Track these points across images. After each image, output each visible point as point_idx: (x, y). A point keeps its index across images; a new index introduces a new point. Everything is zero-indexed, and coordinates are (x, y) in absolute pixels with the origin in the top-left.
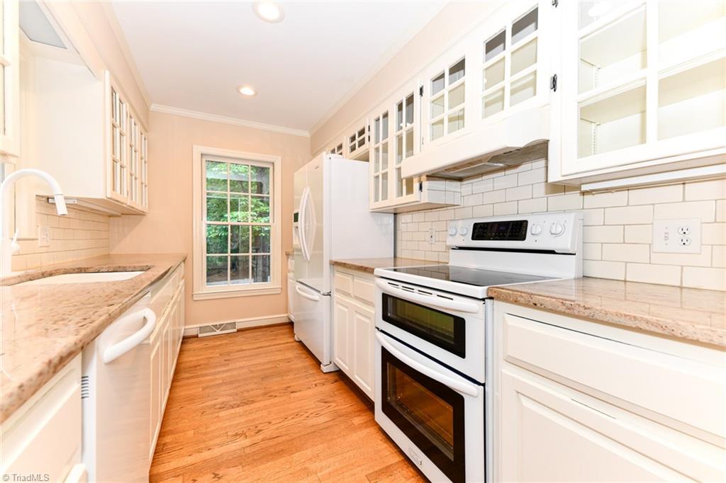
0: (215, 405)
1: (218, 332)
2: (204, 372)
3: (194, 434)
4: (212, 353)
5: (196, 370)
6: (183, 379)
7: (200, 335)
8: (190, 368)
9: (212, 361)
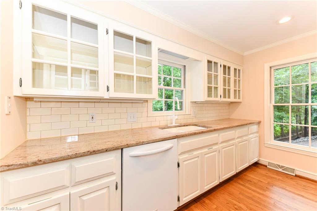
0: (235, 205)
1: (280, 170)
2: (250, 187)
3: (215, 208)
4: (264, 179)
5: (247, 182)
6: (237, 182)
7: (268, 167)
8: (246, 180)
9: (259, 183)
